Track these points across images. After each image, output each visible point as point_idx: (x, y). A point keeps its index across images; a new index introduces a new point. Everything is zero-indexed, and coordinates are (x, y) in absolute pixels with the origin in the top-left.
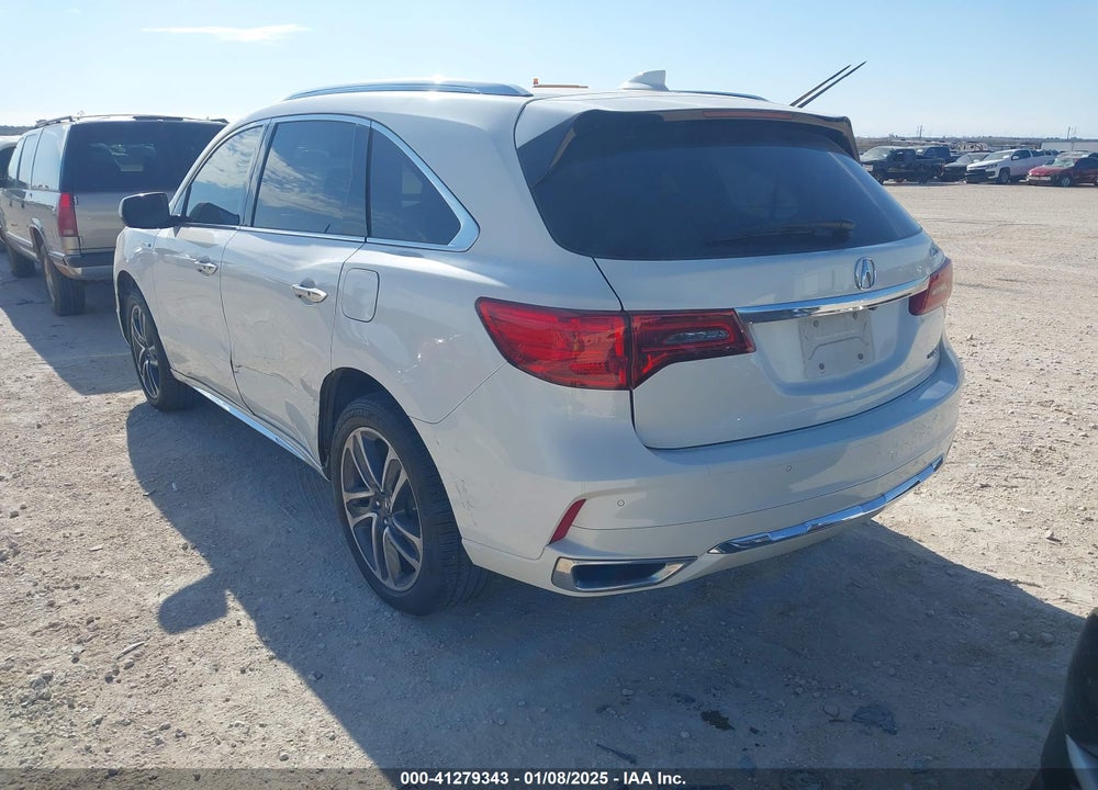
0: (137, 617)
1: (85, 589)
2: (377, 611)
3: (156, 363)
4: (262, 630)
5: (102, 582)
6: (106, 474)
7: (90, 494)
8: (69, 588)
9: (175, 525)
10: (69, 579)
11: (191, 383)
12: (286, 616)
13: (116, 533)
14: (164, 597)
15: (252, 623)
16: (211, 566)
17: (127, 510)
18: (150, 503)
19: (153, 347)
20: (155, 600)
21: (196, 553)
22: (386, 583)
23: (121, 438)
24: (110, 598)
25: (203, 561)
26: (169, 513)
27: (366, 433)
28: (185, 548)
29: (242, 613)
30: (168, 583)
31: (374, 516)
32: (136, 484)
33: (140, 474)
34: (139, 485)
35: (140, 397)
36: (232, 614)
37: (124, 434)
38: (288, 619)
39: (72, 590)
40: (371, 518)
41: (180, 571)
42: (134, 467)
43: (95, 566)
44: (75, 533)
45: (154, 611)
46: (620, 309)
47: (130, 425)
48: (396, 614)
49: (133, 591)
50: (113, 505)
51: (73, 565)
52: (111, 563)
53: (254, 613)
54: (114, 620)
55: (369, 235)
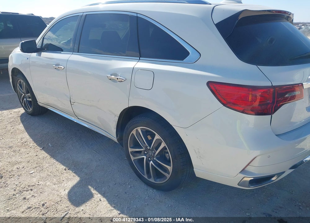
0: (61, 201)
1: (35, 190)
2: (147, 190)
3: (30, 100)
4: (110, 202)
5: (40, 187)
6: (22, 141)
7: (20, 150)
8: (28, 190)
9: (57, 161)
10: (27, 187)
11: (46, 107)
12: (116, 195)
13: (37, 165)
14: (67, 191)
15: (105, 199)
16: (79, 176)
17: (37, 155)
18: (43, 152)
19: (29, 94)
20: (64, 193)
21: (70, 172)
22: (150, 180)
23: (21, 127)
24: (46, 193)
25: (75, 175)
26: (53, 156)
27: (143, 129)
28: (65, 170)
29: (99, 195)
30: (66, 185)
31: (145, 157)
32: (35, 144)
33: (35, 141)
34: (36, 145)
35: (22, 111)
36: (95, 196)
37: (21, 125)
38: (117, 196)
39: (30, 191)
40: (144, 158)
41: (68, 179)
42: (31, 138)
43: (35, 180)
44: (21, 166)
45: (66, 197)
46: (271, 85)
47: (23, 122)
48: (155, 190)
49: (54, 189)
50: (30, 154)
51: (26, 181)
52: (40, 178)
53: (104, 195)
54: (53, 203)
55: (140, 57)
